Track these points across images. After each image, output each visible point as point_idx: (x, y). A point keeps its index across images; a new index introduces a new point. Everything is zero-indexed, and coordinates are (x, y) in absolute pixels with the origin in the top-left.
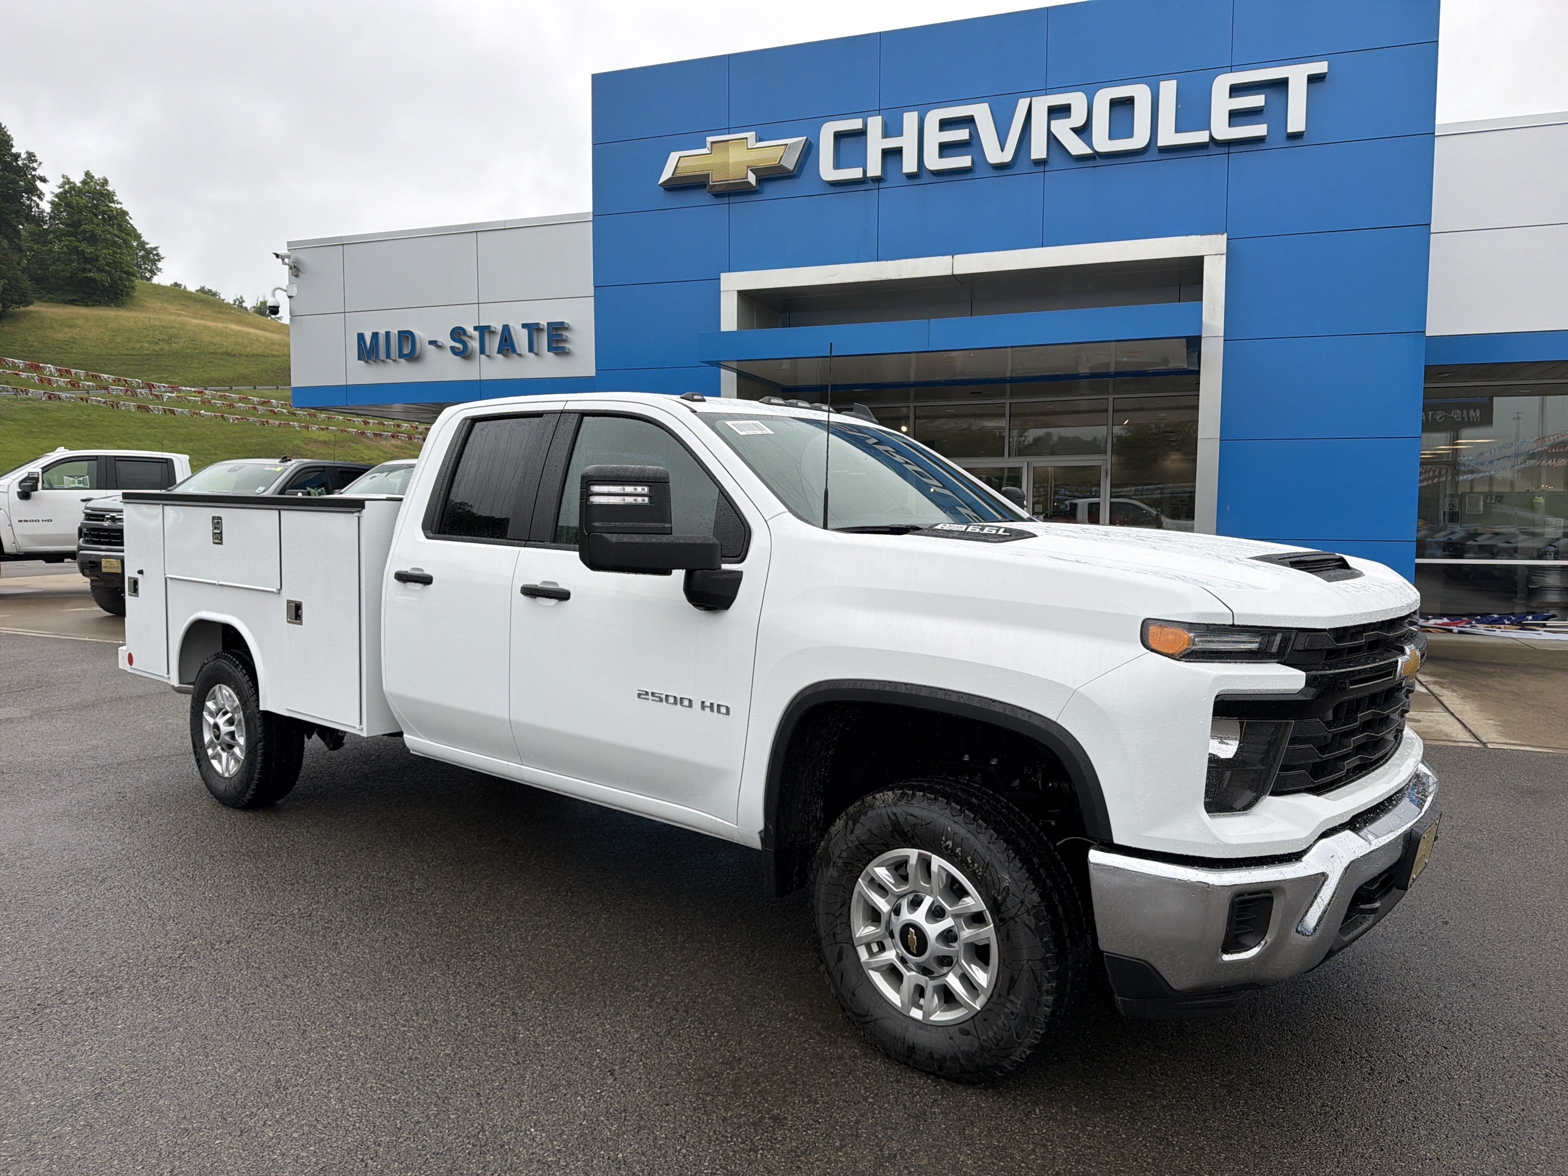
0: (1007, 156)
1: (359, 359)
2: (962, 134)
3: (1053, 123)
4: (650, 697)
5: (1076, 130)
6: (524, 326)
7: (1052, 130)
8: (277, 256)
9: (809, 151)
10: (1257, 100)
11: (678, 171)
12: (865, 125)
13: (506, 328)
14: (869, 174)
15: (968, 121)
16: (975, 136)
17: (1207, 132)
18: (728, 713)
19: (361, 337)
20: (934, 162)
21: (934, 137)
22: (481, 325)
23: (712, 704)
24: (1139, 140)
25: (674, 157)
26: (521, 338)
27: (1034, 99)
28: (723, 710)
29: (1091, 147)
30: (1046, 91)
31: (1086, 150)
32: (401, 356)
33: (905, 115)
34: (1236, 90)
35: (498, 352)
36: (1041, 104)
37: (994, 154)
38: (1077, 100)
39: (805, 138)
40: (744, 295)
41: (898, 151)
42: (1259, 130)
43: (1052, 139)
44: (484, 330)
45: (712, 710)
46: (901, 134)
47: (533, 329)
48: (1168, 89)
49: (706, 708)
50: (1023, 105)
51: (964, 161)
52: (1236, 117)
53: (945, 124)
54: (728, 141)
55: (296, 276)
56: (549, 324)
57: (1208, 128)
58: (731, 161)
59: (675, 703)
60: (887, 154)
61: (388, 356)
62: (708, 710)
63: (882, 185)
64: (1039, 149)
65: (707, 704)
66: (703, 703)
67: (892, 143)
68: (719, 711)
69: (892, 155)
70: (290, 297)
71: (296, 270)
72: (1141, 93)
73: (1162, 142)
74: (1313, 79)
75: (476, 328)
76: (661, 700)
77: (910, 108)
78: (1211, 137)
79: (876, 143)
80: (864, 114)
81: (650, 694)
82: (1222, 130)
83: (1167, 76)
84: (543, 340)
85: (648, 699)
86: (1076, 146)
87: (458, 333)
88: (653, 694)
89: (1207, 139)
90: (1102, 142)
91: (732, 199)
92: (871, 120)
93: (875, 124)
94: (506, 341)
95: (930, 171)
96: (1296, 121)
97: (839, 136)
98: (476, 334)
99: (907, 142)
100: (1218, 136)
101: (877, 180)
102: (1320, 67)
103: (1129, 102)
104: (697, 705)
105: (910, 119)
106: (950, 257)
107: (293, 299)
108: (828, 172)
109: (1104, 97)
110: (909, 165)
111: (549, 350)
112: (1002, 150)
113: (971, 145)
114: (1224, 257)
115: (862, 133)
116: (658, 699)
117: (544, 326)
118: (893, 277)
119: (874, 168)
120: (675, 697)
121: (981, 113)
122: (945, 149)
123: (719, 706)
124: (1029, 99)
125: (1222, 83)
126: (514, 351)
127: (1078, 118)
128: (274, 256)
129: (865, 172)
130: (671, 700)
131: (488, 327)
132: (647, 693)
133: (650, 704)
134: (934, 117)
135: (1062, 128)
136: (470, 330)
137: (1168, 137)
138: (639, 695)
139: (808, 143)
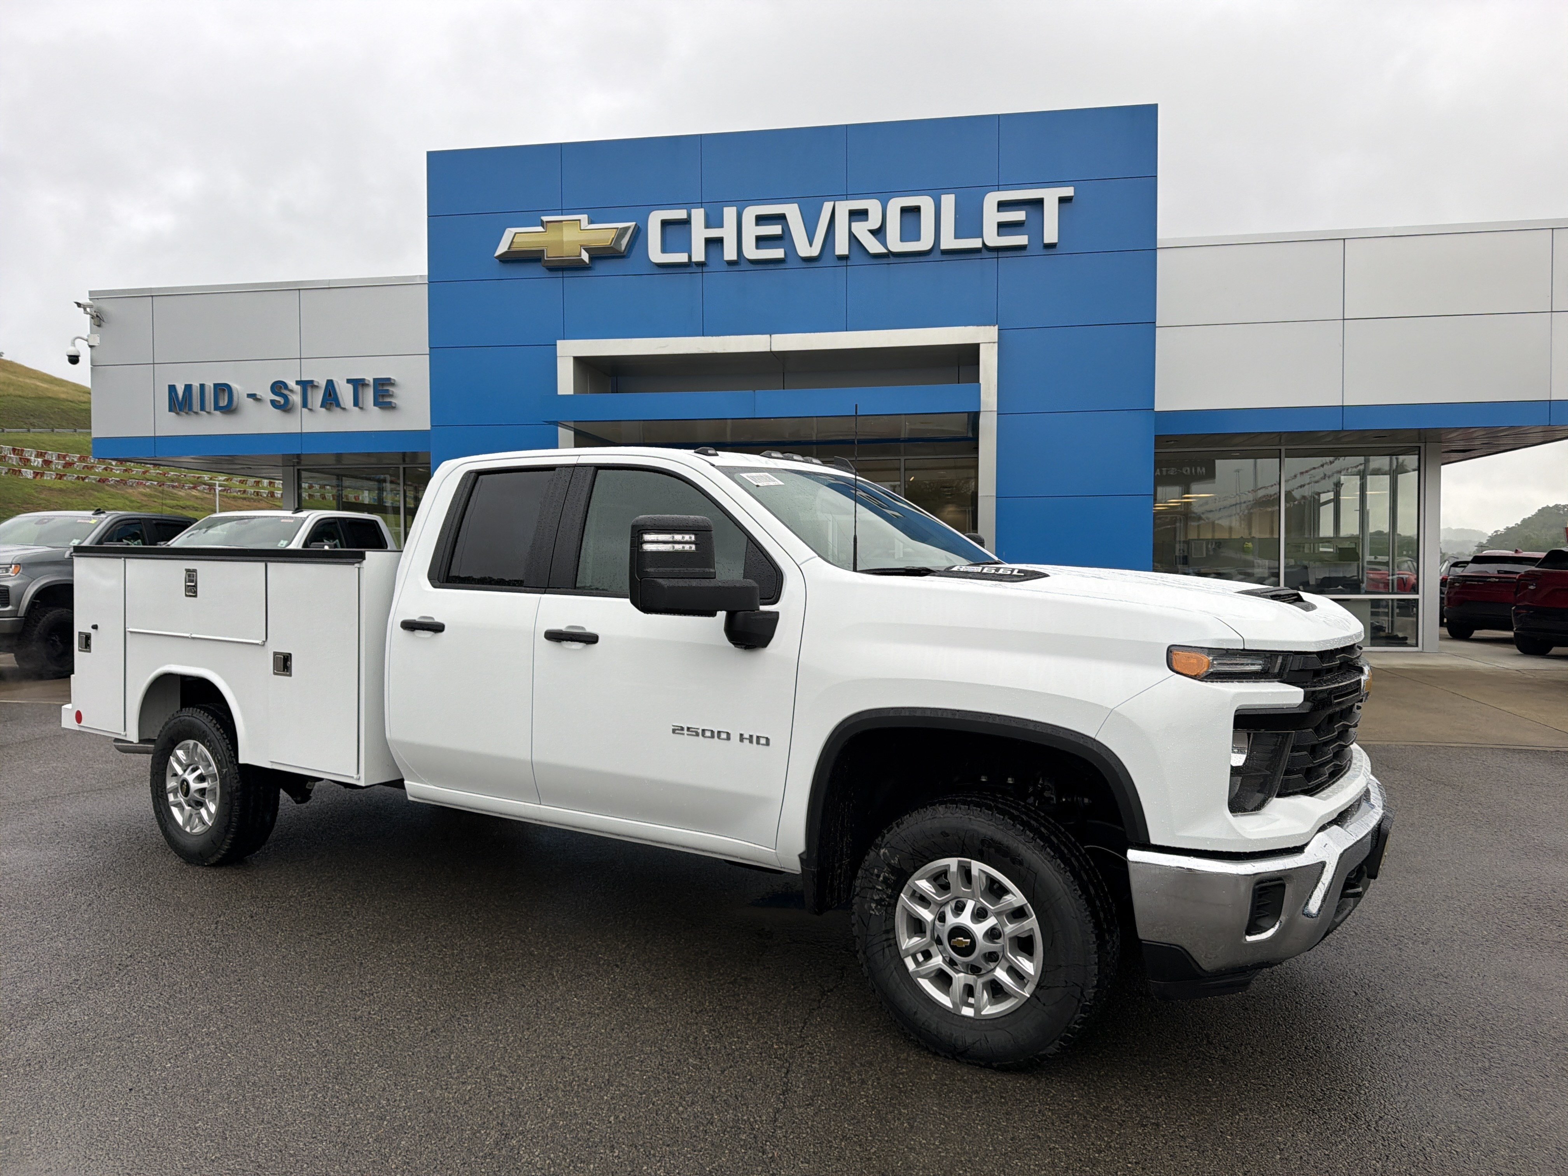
0: (815, 251)
1: (170, 410)
2: (775, 230)
3: (854, 224)
4: (685, 732)
5: (872, 232)
6: (349, 381)
7: (853, 230)
8: (79, 305)
9: (639, 234)
10: (1019, 215)
11: (514, 246)
12: (689, 215)
13: (330, 383)
14: (694, 259)
15: (781, 218)
16: (786, 230)
17: (980, 240)
18: (768, 744)
19: (172, 389)
20: (751, 252)
21: (751, 231)
22: (303, 379)
23: (751, 736)
24: (925, 243)
25: (509, 233)
26: (346, 393)
27: (837, 203)
28: (763, 741)
29: (886, 247)
30: (847, 197)
31: (881, 250)
32: (217, 408)
33: (725, 209)
34: (1003, 206)
35: (321, 406)
36: (843, 208)
37: (804, 249)
38: (873, 206)
39: (634, 223)
40: (579, 361)
41: (720, 241)
42: (1021, 240)
43: (853, 238)
44: (306, 385)
45: (751, 742)
46: (721, 226)
47: (358, 384)
48: (948, 201)
49: (745, 740)
50: (827, 207)
51: (778, 253)
52: (1004, 227)
53: (761, 220)
54: (561, 221)
55: (99, 326)
56: (375, 380)
57: (981, 235)
58: (565, 239)
59: (713, 737)
60: (709, 242)
61: (203, 408)
62: (746, 742)
63: (705, 269)
64: (842, 247)
65: (746, 736)
66: (741, 735)
67: (714, 233)
68: (758, 743)
69: (715, 244)
70: (91, 347)
71: (98, 319)
72: (925, 203)
73: (944, 246)
74: (1063, 200)
75: (298, 383)
76: (697, 735)
77: (730, 203)
78: (984, 244)
79: (699, 233)
80: (689, 205)
81: (686, 729)
82: (992, 238)
83: (947, 190)
84: (369, 395)
85: (683, 734)
86: (873, 246)
87: (278, 387)
88: (688, 729)
89: (980, 245)
90: (895, 244)
91: (566, 274)
92: (694, 211)
93: (698, 216)
94: (330, 395)
95: (749, 260)
96: (1051, 235)
97: (665, 223)
98: (298, 388)
99: (728, 233)
100: (990, 243)
101: (700, 264)
102: (1068, 191)
103: (916, 210)
104: (735, 737)
105: (730, 214)
106: (768, 336)
107: (94, 348)
108: (656, 255)
109: (896, 205)
110: (730, 253)
111: (375, 405)
112: (811, 245)
113: (783, 239)
114: (996, 345)
115: (687, 222)
116: (694, 733)
117: (369, 381)
118: (719, 351)
119: (699, 254)
120: (712, 732)
121: (792, 212)
122: (761, 241)
123: (758, 737)
124: (832, 203)
125: (992, 199)
126: (338, 405)
127: (874, 221)
128: (76, 305)
129: (690, 257)
130: (708, 734)
131: (312, 382)
132: (682, 729)
133: (686, 739)
134: (751, 213)
135: (861, 230)
136: (292, 384)
137: (949, 242)
138: (674, 731)
139: (636, 228)
